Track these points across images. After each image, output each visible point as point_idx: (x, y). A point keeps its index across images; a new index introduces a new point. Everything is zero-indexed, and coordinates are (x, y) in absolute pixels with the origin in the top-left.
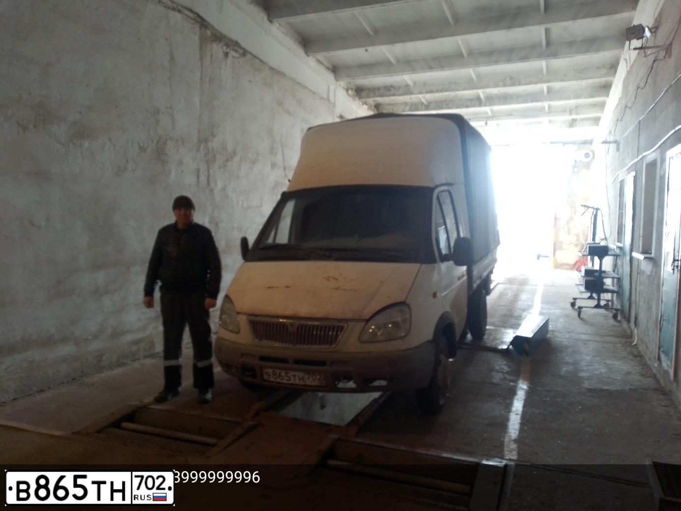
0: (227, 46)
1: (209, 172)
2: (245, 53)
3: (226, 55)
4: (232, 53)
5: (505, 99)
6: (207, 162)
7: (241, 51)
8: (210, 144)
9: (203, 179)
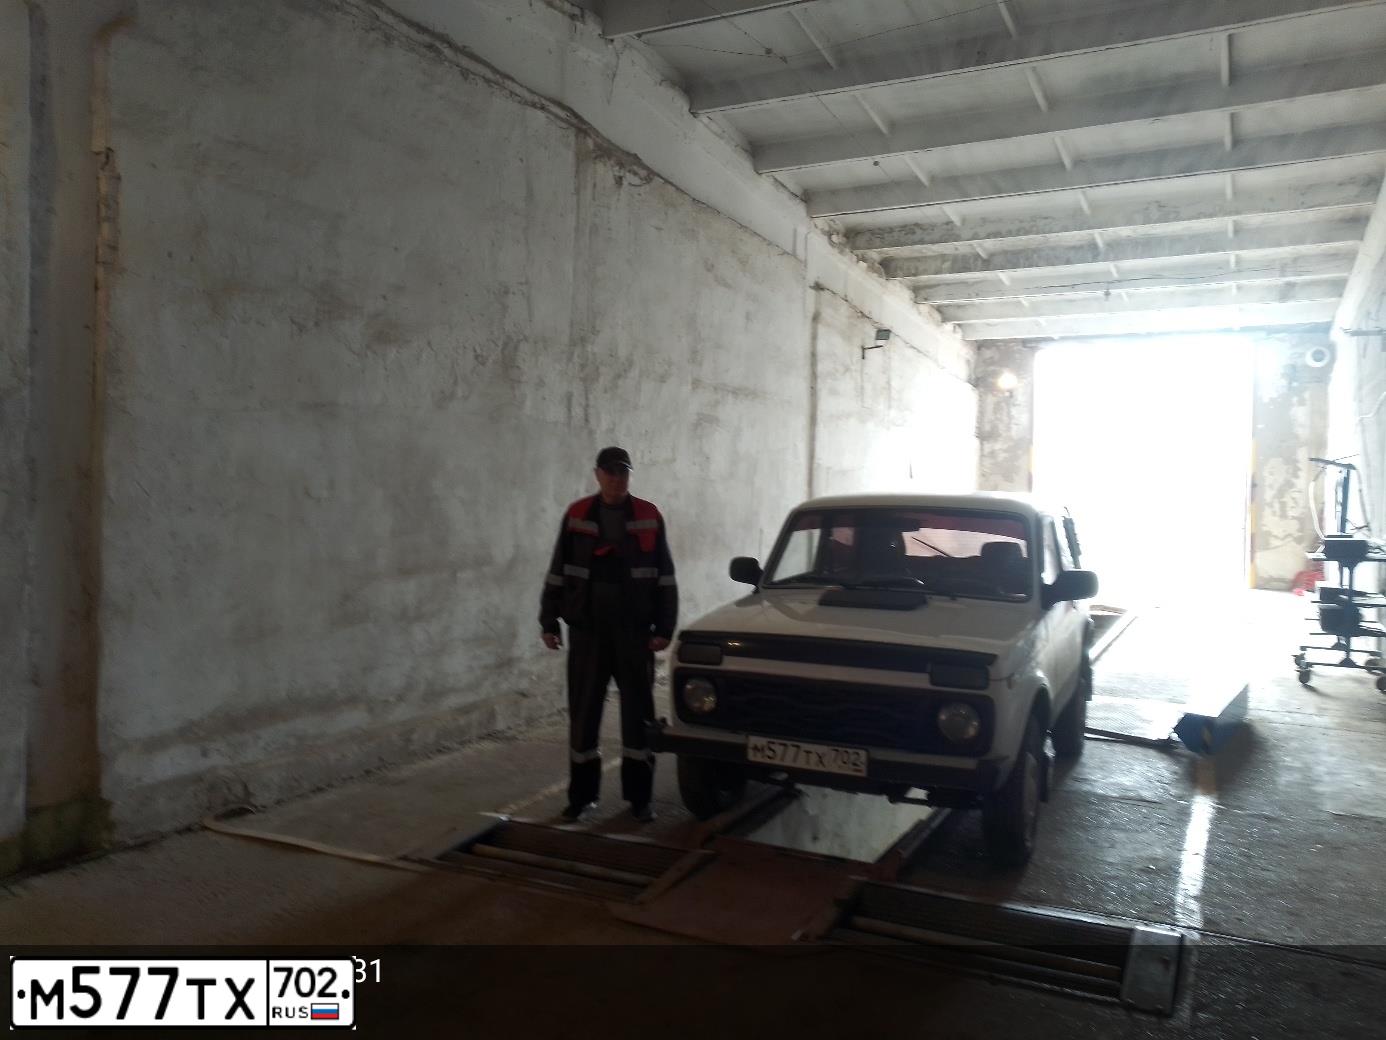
0: (621, 165)
1: (587, 399)
2: (651, 175)
3: (619, 181)
4: (629, 178)
5: (1146, 246)
6: (584, 380)
7: (643, 173)
8: (589, 348)
9: (578, 411)
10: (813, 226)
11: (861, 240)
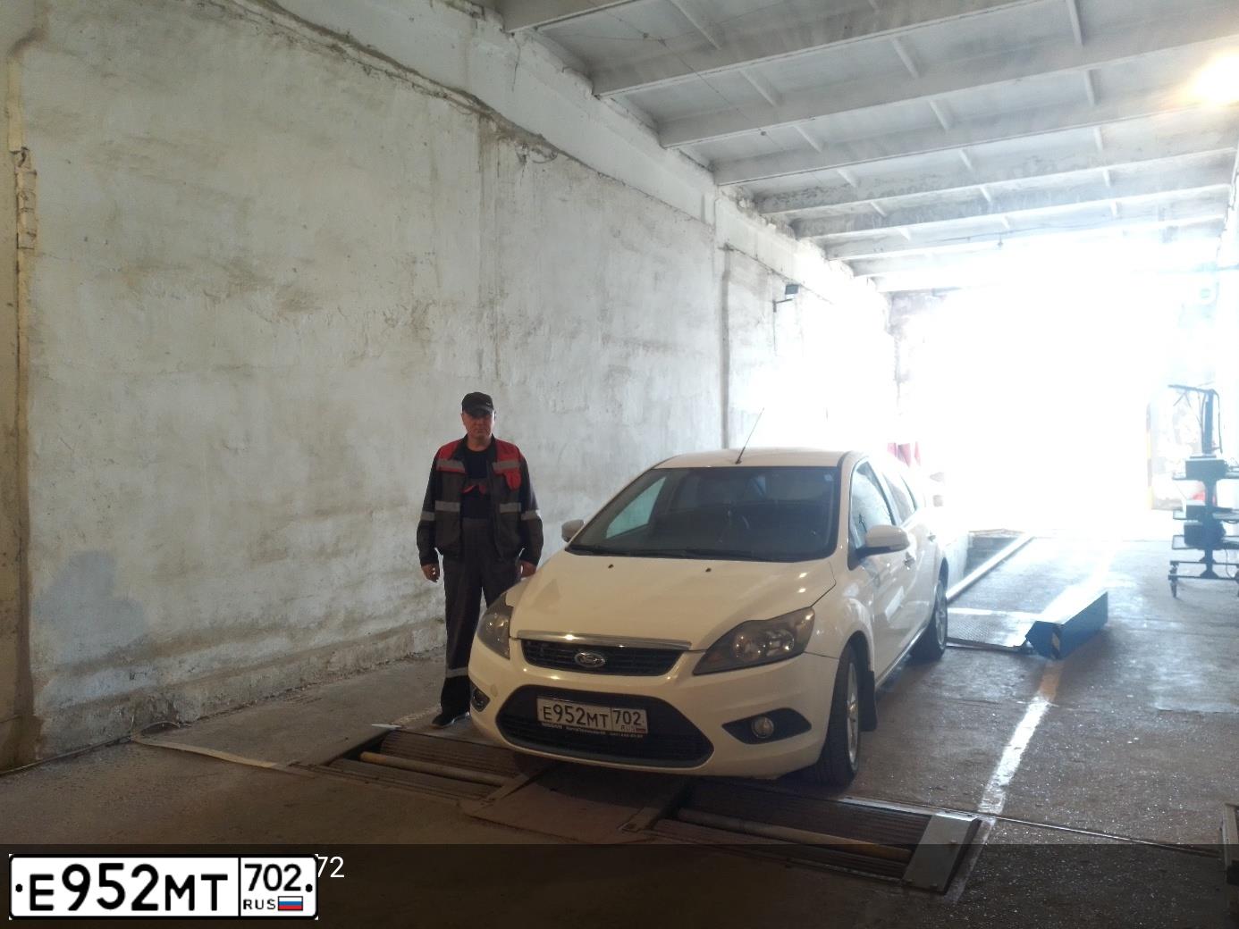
0: (525, 145)
1: (497, 355)
2: (554, 152)
3: (523, 159)
4: (533, 156)
5: (1031, 198)
6: (494, 338)
7: (547, 151)
8: (498, 308)
9: (488, 366)
10: (720, 193)
11: (768, 205)
